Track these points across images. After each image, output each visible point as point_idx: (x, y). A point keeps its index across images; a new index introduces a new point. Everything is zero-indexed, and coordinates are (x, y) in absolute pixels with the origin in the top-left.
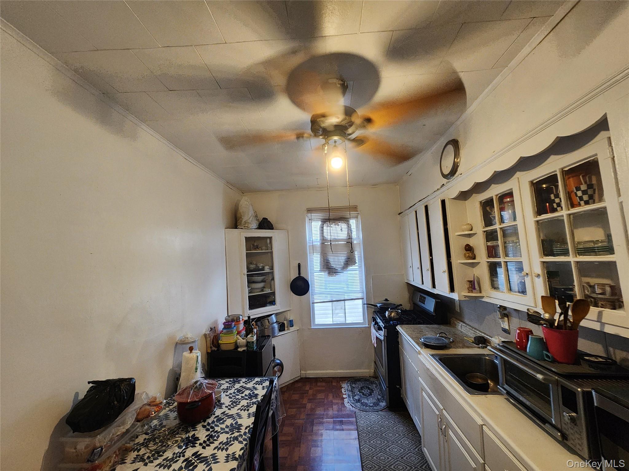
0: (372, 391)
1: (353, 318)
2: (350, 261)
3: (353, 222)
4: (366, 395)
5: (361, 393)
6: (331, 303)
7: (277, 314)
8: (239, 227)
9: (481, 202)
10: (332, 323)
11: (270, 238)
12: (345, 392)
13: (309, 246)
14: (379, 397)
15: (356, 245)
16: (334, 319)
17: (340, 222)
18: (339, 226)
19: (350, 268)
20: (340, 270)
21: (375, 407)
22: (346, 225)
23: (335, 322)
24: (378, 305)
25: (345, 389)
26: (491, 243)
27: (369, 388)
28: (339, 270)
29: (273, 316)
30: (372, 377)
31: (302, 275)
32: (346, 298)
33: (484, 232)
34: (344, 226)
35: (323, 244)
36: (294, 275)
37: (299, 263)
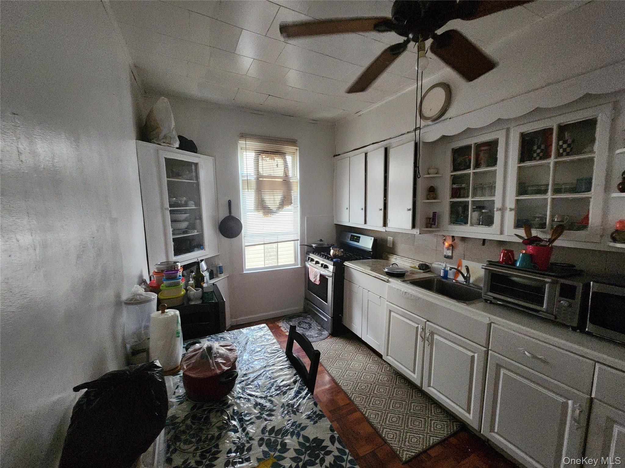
0: (310, 325)
1: (285, 259)
2: (286, 201)
3: (289, 158)
4: (307, 329)
5: (301, 328)
6: (263, 245)
7: (207, 261)
8: (154, 141)
9: (453, 149)
10: (263, 266)
11: (196, 165)
12: (286, 330)
13: (243, 180)
14: (320, 328)
15: (294, 184)
16: (266, 262)
17: (276, 157)
18: (274, 160)
19: (286, 208)
20: (275, 210)
21: (321, 337)
22: (282, 160)
23: (267, 265)
24: (314, 245)
25: (284, 328)
26: (457, 186)
27: (306, 323)
28: (273, 210)
29: (203, 263)
30: (303, 313)
31: (232, 215)
32: (279, 240)
33: (452, 175)
34: (278, 160)
35: (258, 178)
36: (223, 214)
37: (230, 200)
